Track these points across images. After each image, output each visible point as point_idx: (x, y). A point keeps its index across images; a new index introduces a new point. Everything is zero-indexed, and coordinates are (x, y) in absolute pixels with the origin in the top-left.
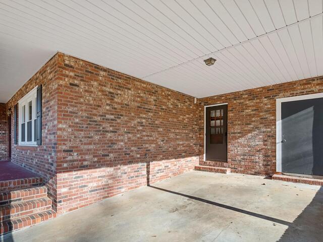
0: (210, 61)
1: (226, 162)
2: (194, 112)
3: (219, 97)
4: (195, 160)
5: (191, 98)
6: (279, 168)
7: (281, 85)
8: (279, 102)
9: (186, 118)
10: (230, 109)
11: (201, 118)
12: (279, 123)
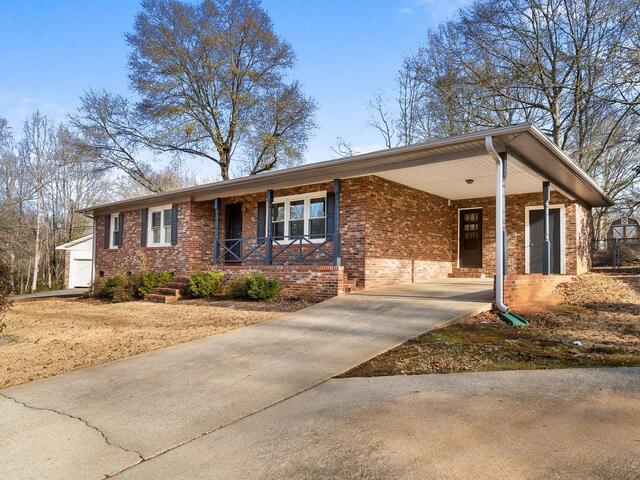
0: (470, 181)
1: (481, 267)
2: (447, 214)
3: (474, 201)
4: (448, 266)
5: (445, 200)
6: (527, 270)
7: (529, 194)
8: (528, 209)
9: (440, 221)
10: (484, 213)
11: (455, 221)
12: (527, 229)
